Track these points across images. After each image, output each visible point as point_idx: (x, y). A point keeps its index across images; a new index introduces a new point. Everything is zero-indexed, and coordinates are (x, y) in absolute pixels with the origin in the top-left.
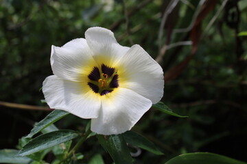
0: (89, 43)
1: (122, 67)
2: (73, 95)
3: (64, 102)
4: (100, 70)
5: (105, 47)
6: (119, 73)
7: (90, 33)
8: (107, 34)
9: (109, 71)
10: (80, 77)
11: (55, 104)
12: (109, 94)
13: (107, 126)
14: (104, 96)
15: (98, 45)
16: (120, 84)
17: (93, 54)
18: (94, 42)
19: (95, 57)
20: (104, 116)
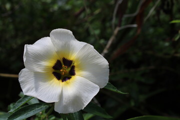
0: (53, 42)
1: (78, 59)
2: (41, 83)
3: (34, 89)
4: (62, 62)
5: (65, 44)
6: (75, 64)
7: (53, 33)
8: (67, 33)
10: (46, 68)
11: (28, 91)
12: (68, 81)
13: (66, 107)
14: (64, 83)
15: (60, 43)
16: (76, 72)
17: (56, 50)
18: (57, 41)
19: (58, 52)
20: (64, 99)
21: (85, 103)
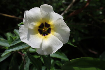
0: (41, 12)
4: (44, 24)
7: (42, 7)
9: (48, 25)
10: (35, 27)
12: (46, 36)
13: (43, 51)
14: (44, 37)
15: (45, 13)
17: (42, 17)
18: (43, 12)
19: (43, 19)
20: (43, 47)
21: (53, 51)
